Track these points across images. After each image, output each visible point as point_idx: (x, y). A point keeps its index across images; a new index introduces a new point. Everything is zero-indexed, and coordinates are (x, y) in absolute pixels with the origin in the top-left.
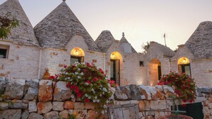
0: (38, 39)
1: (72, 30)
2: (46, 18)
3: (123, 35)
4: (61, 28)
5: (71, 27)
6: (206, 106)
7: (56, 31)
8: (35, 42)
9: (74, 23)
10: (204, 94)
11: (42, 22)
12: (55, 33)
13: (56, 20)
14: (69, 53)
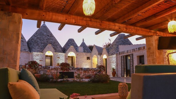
0: (29, 48)
1: (47, 41)
2: (34, 35)
3: (83, 41)
4: (41, 41)
5: (47, 40)
6: (75, 73)
7: (38, 43)
8: (27, 50)
9: (49, 37)
10: (76, 70)
11: (31, 37)
12: (38, 44)
13: (39, 36)
14: (45, 55)
